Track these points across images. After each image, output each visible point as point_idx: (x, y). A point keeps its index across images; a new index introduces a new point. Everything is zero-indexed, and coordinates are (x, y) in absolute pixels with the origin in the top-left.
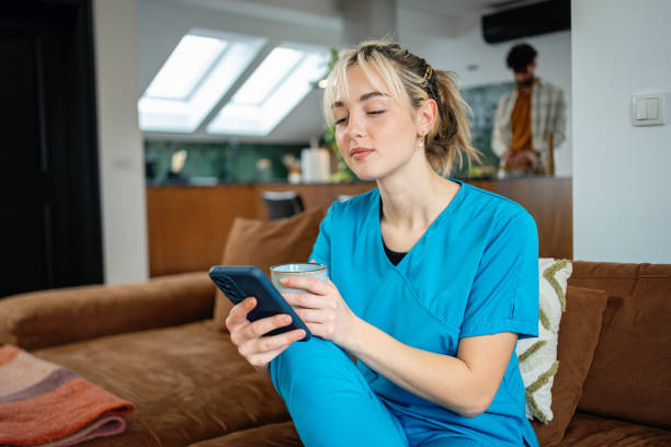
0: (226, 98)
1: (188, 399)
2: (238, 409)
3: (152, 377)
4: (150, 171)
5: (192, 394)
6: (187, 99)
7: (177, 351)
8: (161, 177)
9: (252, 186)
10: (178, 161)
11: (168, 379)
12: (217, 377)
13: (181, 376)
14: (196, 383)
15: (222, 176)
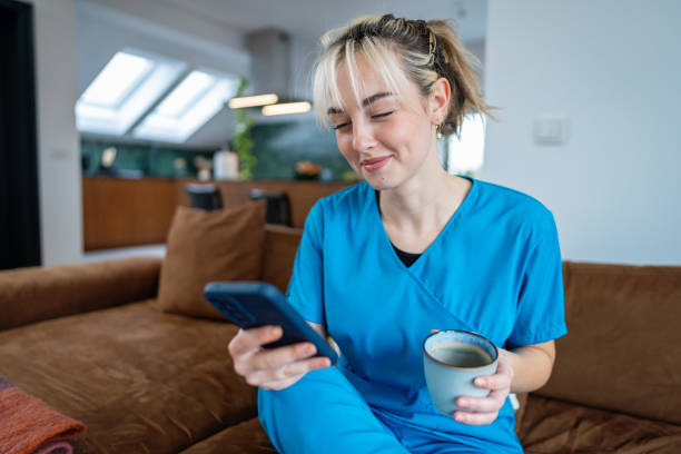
0: (151, 109)
1: (143, 400)
2: (199, 409)
3: (99, 373)
4: (85, 163)
5: (148, 394)
6: (118, 106)
7: (123, 337)
8: (93, 169)
9: (172, 179)
10: (109, 157)
11: (119, 375)
12: (172, 369)
13: (133, 371)
14: (149, 377)
15: (146, 170)
